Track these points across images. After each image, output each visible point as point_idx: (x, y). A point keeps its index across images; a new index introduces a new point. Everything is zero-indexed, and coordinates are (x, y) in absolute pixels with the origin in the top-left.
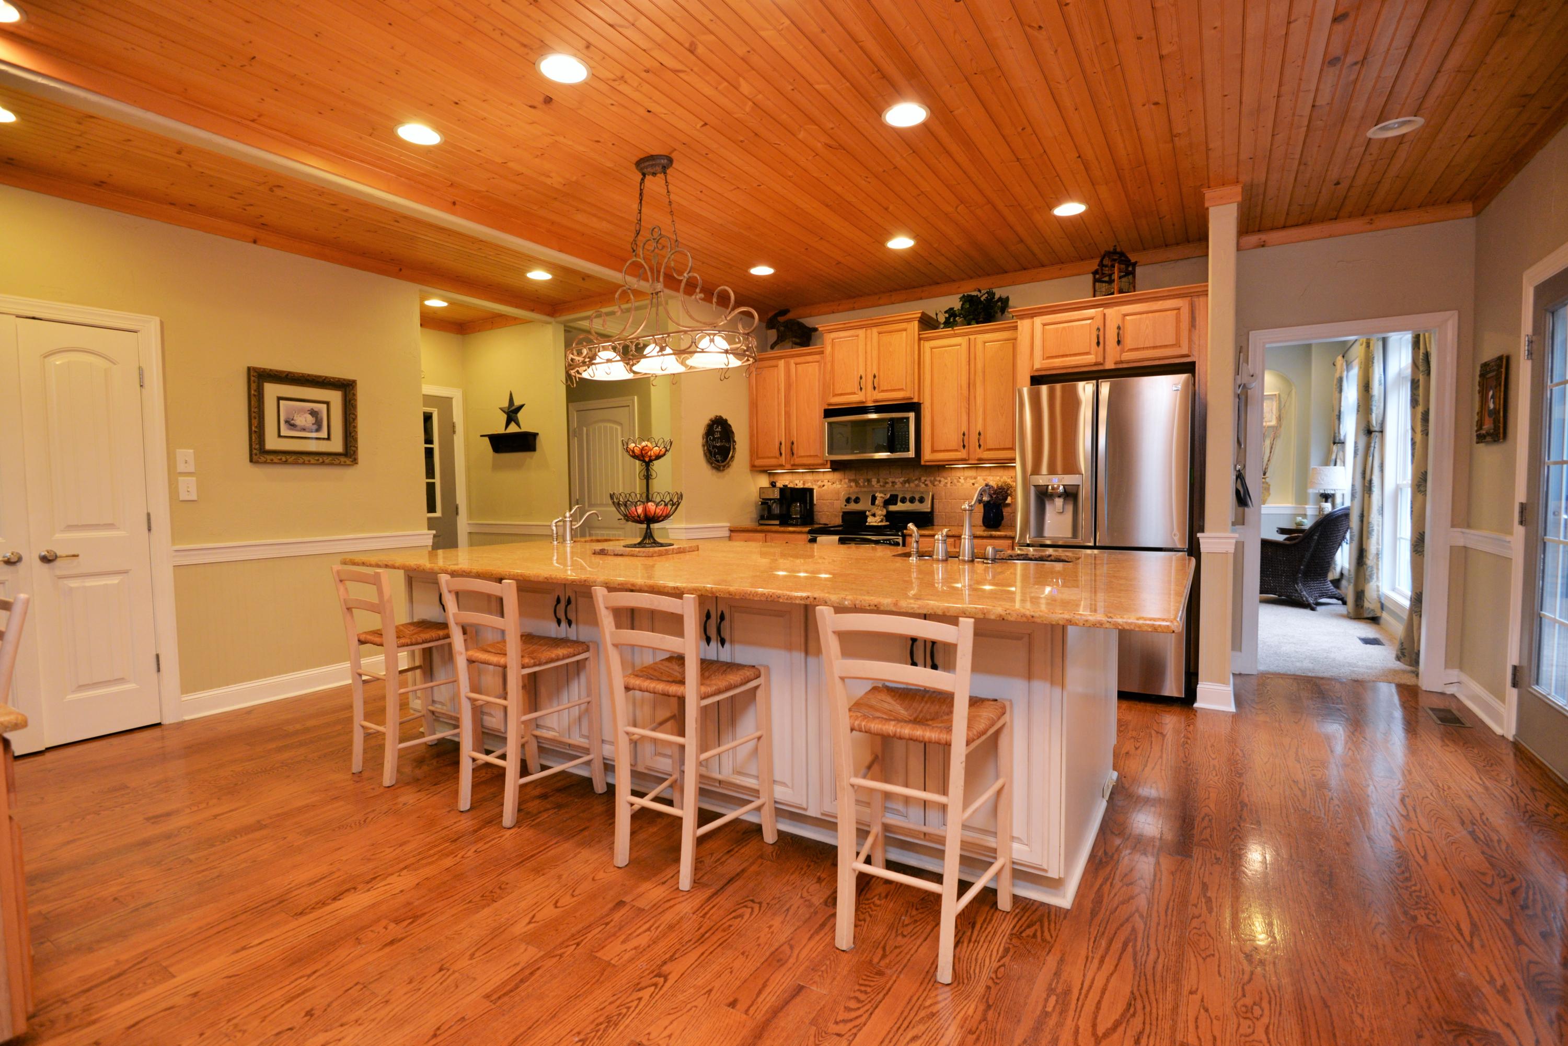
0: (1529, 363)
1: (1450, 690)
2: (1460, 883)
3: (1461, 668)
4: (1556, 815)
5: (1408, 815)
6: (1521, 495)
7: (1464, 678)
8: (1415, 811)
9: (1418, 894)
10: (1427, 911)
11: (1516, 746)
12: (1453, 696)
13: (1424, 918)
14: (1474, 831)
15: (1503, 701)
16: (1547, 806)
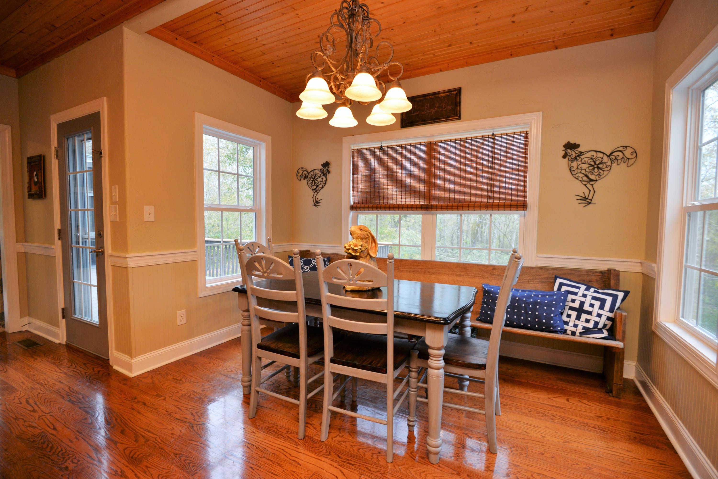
0: (57, 161)
1: (24, 329)
2: (78, 431)
3: (29, 315)
4: (99, 372)
5: (34, 409)
6: (57, 225)
7: (32, 320)
8: (37, 405)
9: (62, 452)
10: (71, 460)
11: (68, 347)
12: (27, 331)
13: (71, 464)
14: (70, 399)
15: (58, 326)
16: (93, 369)
